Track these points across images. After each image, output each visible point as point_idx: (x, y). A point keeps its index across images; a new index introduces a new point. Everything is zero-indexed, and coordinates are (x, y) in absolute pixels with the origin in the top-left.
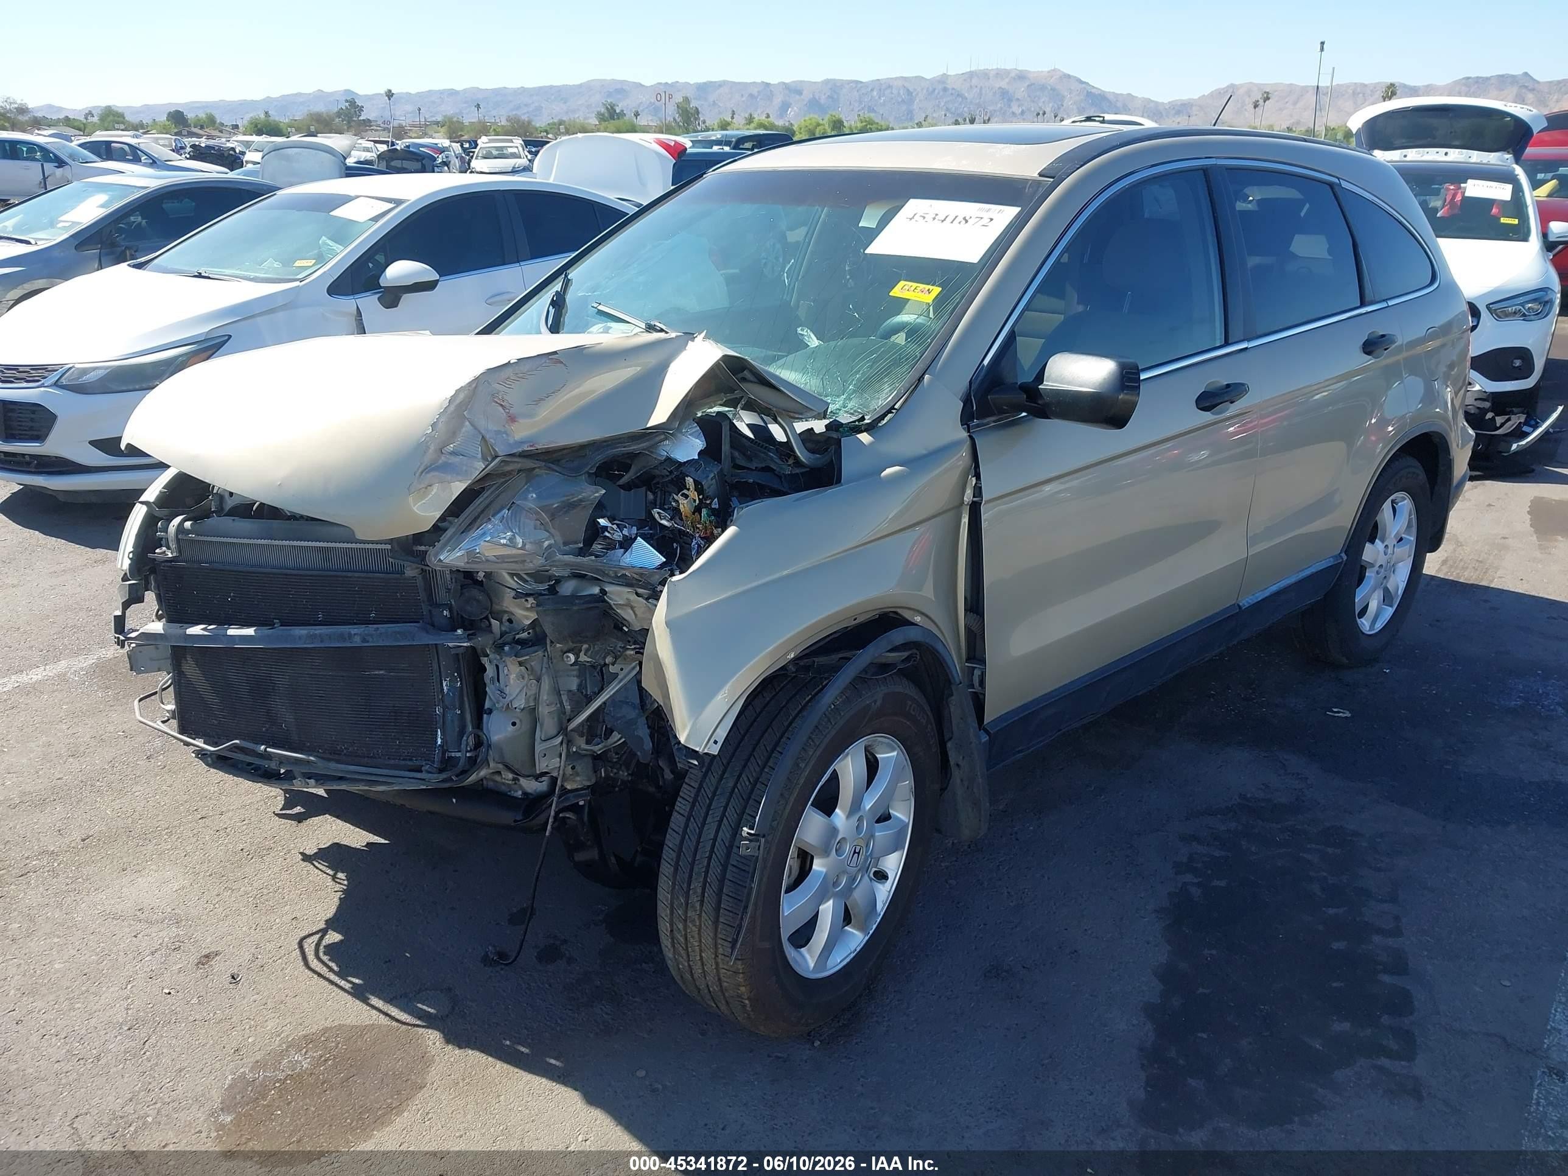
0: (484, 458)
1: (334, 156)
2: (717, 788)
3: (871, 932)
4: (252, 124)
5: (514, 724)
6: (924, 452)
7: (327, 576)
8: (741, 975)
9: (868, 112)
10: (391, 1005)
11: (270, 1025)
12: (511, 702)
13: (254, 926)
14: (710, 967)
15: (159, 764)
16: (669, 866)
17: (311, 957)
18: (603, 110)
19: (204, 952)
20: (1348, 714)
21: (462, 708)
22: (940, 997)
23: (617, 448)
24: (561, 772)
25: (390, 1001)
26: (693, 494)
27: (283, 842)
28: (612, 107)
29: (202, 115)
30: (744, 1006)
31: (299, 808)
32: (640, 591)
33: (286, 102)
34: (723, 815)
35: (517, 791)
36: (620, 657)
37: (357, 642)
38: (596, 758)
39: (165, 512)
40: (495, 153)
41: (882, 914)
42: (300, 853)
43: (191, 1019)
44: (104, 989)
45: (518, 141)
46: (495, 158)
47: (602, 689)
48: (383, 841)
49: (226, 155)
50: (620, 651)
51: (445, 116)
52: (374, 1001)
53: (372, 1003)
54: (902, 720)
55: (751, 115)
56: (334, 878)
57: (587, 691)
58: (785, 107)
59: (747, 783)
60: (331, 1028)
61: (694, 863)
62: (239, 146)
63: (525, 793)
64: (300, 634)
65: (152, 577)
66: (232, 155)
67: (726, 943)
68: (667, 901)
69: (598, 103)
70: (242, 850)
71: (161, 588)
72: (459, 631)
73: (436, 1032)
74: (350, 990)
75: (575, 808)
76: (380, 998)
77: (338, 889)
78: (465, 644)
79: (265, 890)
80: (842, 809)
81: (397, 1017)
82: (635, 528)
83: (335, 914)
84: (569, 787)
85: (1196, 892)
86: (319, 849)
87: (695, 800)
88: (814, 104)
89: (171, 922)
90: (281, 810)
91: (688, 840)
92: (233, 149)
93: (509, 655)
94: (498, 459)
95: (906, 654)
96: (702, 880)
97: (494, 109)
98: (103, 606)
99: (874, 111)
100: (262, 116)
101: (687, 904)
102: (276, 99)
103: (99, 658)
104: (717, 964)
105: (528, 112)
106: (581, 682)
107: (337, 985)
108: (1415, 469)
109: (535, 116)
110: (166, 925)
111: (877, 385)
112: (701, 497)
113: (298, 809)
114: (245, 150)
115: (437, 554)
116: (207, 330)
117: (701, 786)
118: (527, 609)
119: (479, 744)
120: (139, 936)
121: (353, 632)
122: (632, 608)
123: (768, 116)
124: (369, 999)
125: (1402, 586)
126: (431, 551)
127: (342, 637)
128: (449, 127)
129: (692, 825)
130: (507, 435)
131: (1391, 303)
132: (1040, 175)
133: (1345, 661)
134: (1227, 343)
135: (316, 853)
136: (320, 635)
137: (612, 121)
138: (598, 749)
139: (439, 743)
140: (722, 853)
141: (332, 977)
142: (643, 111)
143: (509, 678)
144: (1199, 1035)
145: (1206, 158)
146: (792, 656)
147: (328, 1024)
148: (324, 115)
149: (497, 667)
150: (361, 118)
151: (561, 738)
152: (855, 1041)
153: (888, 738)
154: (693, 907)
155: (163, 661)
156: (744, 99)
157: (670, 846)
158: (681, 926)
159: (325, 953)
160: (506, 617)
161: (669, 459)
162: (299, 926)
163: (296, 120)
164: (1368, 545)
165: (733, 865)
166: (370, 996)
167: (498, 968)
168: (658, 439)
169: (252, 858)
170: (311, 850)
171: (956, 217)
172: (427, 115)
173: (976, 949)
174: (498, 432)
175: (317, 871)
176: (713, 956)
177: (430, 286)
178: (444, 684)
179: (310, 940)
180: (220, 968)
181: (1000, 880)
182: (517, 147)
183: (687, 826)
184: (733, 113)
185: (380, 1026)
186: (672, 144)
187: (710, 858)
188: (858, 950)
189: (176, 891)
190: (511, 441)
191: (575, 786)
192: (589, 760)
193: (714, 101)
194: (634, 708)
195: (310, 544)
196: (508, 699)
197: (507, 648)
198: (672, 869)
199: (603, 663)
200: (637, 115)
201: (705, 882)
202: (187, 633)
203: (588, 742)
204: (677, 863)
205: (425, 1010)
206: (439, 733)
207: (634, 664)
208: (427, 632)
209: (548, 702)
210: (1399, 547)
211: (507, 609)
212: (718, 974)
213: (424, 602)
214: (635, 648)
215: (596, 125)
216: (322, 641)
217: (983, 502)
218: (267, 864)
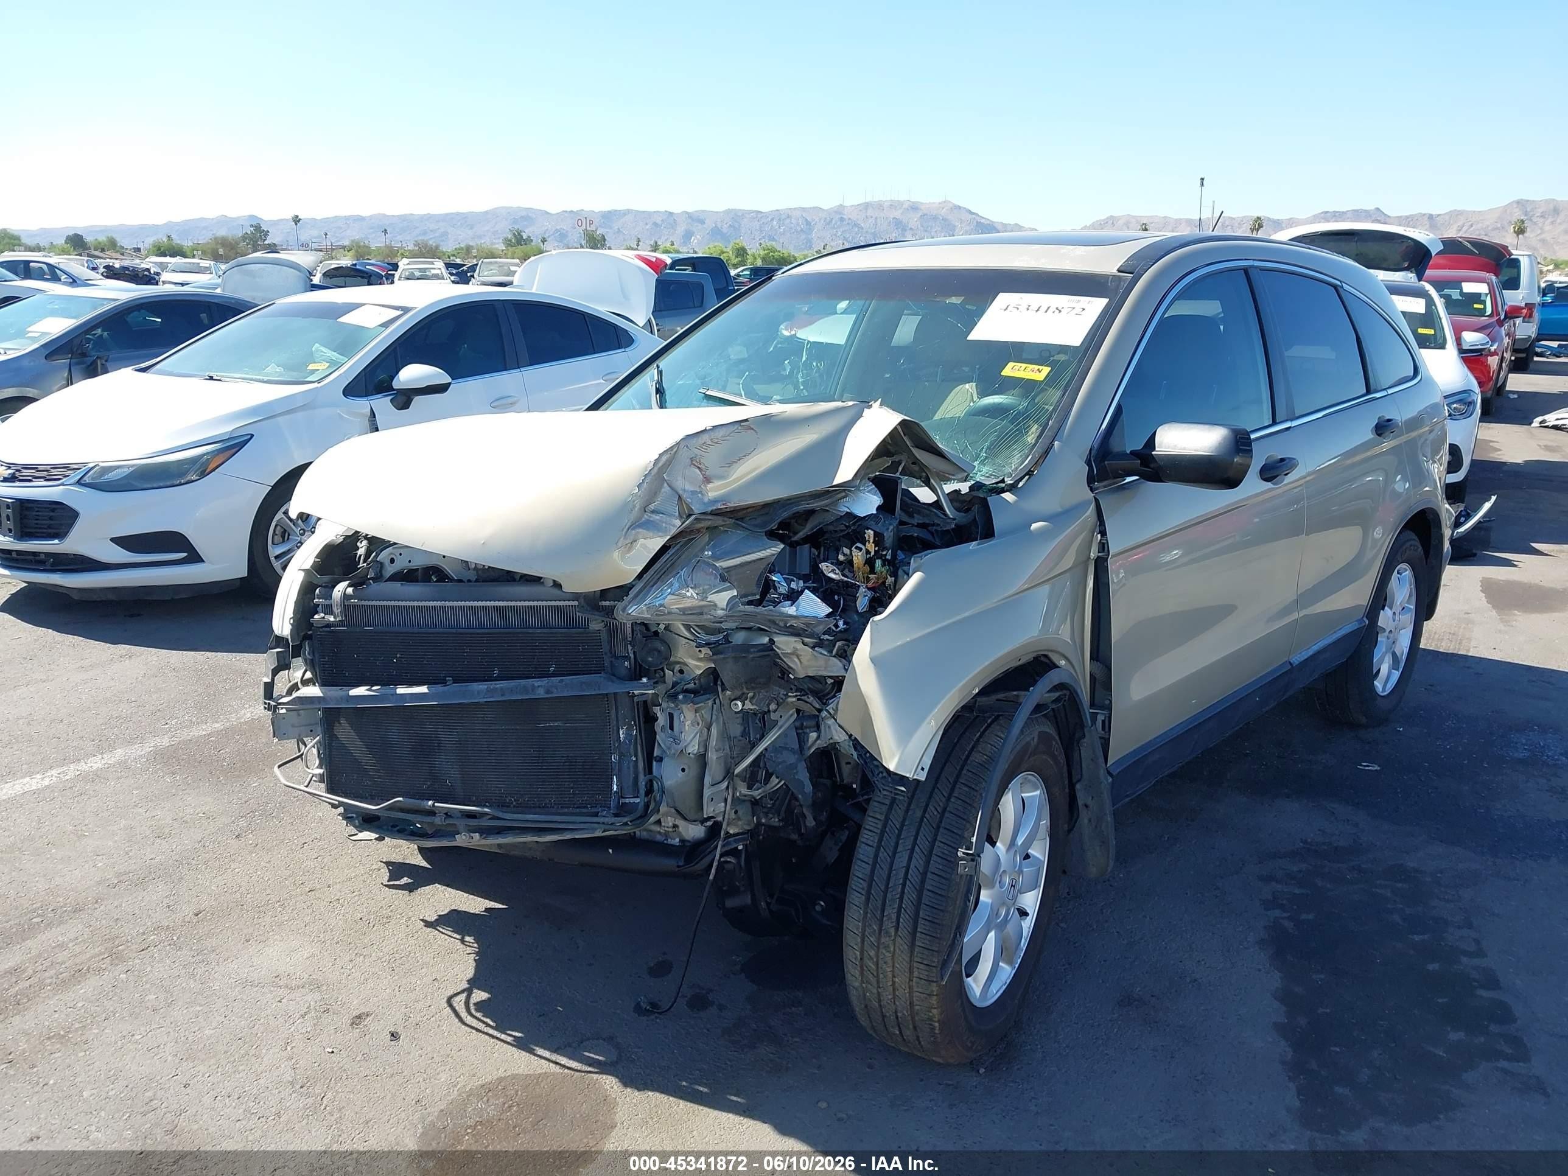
0: (680, 516)
1: (300, 271)
2: (904, 820)
3: (1017, 966)
4: (155, 247)
5: (683, 770)
6: (1060, 510)
7: (503, 633)
8: (935, 997)
9: (769, 240)
10: (558, 1054)
11: (443, 1077)
12: (685, 747)
13: (397, 988)
14: (903, 992)
15: (251, 842)
16: (860, 895)
17: (463, 1014)
18: (510, 236)
19: (355, 1014)
20: (1377, 768)
21: (636, 756)
22: (1083, 1025)
23: (802, 505)
24: (726, 816)
25: (555, 1051)
26: (871, 547)
27: (400, 911)
28: (519, 234)
29: (102, 238)
30: (933, 1029)
31: (406, 878)
32: (806, 640)
33: (188, 226)
34: (915, 843)
35: (674, 839)
36: (782, 703)
37: (541, 693)
38: (755, 803)
39: (326, 578)
40: (417, 274)
41: (1024, 949)
42: (422, 920)
43: (362, 1075)
44: (264, 1051)
45: (439, 264)
46: (418, 279)
47: (762, 737)
48: (501, 906)
49: (140, 276)
50: (782, 699)
51: (353, 241)
52: (540, 1051)
53: (539, 1053)
54: (1049, 760)
55: (656, 243)
56: (463, 941)
57: (750, 737)
58: (688, 235)
59: (936, 813)
60: (505, 1078)
61: (887, 891)
62: (153, 267)
63: (682, 841)
64: (479, 691)
65: (307, 643)
66: (146, 275)
67: (922, 965)
68: (857, 929)
69: (505, 230)
70: (361, 919)
71: (316, 653)
72: (644, 680)
73: (610, 1077)
74: (512, 1042)
75: (734, 852)
76: (545, 1049)
77: (470, 952)
78: (650, 692)
79: (397, 955)
80: (1003, 843)
81: (567, 1065)
82: (801, 582)
83: (475, 975)
84: (731, 832)
85: (1288, 925)
86: (440, 916)
87: (883, 831)
88: (716, 232)
89: (312, 987)
90: (388, 881)
91: (880, 870)
92: (148, 270)
93: (684, 702)
94: (693, 517)
95: (1057, 694)
96: (896, 906)
97: (401, 234)
98: (143, 697)
99: (774, 239)
100: (165, 239)
101: (880, 930)
102: (177, 224)
103: (156, 746)
104: (910, 987)
105: (434, 238)
106: (745, 728)
107: (498, 1039)
108: (1414, 541)
109: (443, 241)
110: (307, 990)
111: (1008, 452)
112: (876, 549)
113: (405, 880)
114: (159, 271)
115: (624, 610)
116: (231, 430)
117: (887, 819)
118: (700, 660)
119: (649, 791)
120: (283, 1001)
121: (536, 684)
122: (798, 657)
123: (673, 244)
124: (534, 1050)
125: (1406, 651)
126: (620, 605)
127: (525, 690)
128: (357, 251)
129: (882, 854)
130: (702, 494)
131: (1390, 391)
132: (1119, 271)
133: (1364, 720)
134: (1274, 423)
135: (437, 920)
136: (502, 689)
137: (520, 247)
138: (757, 794)
139: (615, 789)
140: (916, 878)
141: (491, 1031)
142: (549, 237)
143: (685, 725)
144: (1332, 1049)
145: (1246, 259)
146: (977, 691)
147: (501, 1074)
148: (230, 237)
149: (671, 716)
150: (266, 242)
151: (726, 783)
152: (1016, 1067)
153: (1035, 777)
154: (887, 932)
155: (303, 728)
156: (647, 227)
157: (860, 876)
158: (872, 953)
159: (477, 1010)
160: (677, 668)
161: (850, 515)
162: (442, 986)
163: (199, 244)
164: (1382, 611)
165: (929, 890)
166: (535, 1048)
167: (653, 1017)
168: (839, 496)
169: (374, 926)
170: (432, 918)
171: (1049, 308)
172: (333, 240)
173: (1103, 982)
174: (694, 493)
175: (443, 935)
176: (908, 980)
177: (442, 388)
178: (621, 732)
179: (457, 999)
180: (378, 1029)
181: (1107, 921)
182: (440, 269)
183: (876, 856)
184: (639, 240)
185: (553, 1074)
186: (654, 260)
187: (904, 885)
188: (1008, 982)
189: (307, 958)
190: (706, 500)
191: (737, 831)
192: (749, 805)
193: (619, 229)
194: (794, 753)
195: (488, 603)
196: (682, 745)
197: (681, 697)
198: (864, 897)
199: (766, 710)
200: (544, 241)
201: (900, 907)
202: (350, 694)
203: (750, 788)
204: (869, 893)
205: (593, 1058)
206: (615, 780)
207: (791, 712)
208: (613, 682)
209: (716, 747)
210: (1402, 615)
211: (681, 660)
212: (911, 997)
213: (606, 654)
214: (796, 696)
215: (503, 250)
216: (502, 695)
217: (1110, 557)
218: (391, 930)
